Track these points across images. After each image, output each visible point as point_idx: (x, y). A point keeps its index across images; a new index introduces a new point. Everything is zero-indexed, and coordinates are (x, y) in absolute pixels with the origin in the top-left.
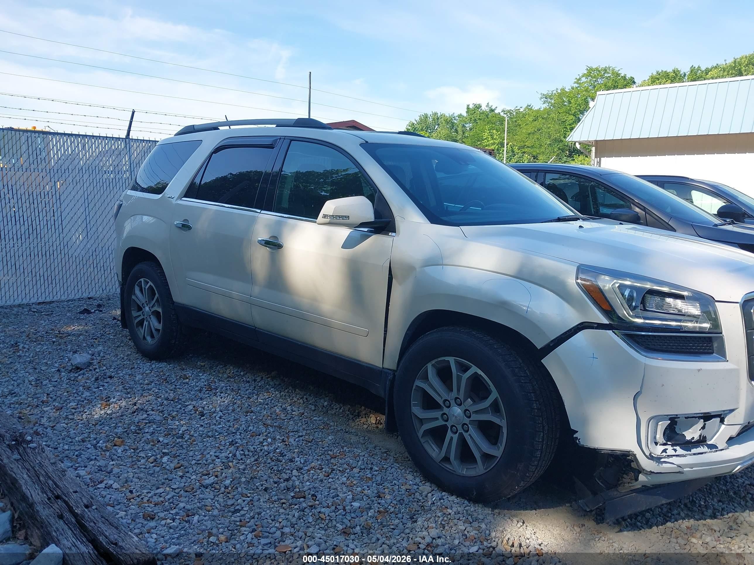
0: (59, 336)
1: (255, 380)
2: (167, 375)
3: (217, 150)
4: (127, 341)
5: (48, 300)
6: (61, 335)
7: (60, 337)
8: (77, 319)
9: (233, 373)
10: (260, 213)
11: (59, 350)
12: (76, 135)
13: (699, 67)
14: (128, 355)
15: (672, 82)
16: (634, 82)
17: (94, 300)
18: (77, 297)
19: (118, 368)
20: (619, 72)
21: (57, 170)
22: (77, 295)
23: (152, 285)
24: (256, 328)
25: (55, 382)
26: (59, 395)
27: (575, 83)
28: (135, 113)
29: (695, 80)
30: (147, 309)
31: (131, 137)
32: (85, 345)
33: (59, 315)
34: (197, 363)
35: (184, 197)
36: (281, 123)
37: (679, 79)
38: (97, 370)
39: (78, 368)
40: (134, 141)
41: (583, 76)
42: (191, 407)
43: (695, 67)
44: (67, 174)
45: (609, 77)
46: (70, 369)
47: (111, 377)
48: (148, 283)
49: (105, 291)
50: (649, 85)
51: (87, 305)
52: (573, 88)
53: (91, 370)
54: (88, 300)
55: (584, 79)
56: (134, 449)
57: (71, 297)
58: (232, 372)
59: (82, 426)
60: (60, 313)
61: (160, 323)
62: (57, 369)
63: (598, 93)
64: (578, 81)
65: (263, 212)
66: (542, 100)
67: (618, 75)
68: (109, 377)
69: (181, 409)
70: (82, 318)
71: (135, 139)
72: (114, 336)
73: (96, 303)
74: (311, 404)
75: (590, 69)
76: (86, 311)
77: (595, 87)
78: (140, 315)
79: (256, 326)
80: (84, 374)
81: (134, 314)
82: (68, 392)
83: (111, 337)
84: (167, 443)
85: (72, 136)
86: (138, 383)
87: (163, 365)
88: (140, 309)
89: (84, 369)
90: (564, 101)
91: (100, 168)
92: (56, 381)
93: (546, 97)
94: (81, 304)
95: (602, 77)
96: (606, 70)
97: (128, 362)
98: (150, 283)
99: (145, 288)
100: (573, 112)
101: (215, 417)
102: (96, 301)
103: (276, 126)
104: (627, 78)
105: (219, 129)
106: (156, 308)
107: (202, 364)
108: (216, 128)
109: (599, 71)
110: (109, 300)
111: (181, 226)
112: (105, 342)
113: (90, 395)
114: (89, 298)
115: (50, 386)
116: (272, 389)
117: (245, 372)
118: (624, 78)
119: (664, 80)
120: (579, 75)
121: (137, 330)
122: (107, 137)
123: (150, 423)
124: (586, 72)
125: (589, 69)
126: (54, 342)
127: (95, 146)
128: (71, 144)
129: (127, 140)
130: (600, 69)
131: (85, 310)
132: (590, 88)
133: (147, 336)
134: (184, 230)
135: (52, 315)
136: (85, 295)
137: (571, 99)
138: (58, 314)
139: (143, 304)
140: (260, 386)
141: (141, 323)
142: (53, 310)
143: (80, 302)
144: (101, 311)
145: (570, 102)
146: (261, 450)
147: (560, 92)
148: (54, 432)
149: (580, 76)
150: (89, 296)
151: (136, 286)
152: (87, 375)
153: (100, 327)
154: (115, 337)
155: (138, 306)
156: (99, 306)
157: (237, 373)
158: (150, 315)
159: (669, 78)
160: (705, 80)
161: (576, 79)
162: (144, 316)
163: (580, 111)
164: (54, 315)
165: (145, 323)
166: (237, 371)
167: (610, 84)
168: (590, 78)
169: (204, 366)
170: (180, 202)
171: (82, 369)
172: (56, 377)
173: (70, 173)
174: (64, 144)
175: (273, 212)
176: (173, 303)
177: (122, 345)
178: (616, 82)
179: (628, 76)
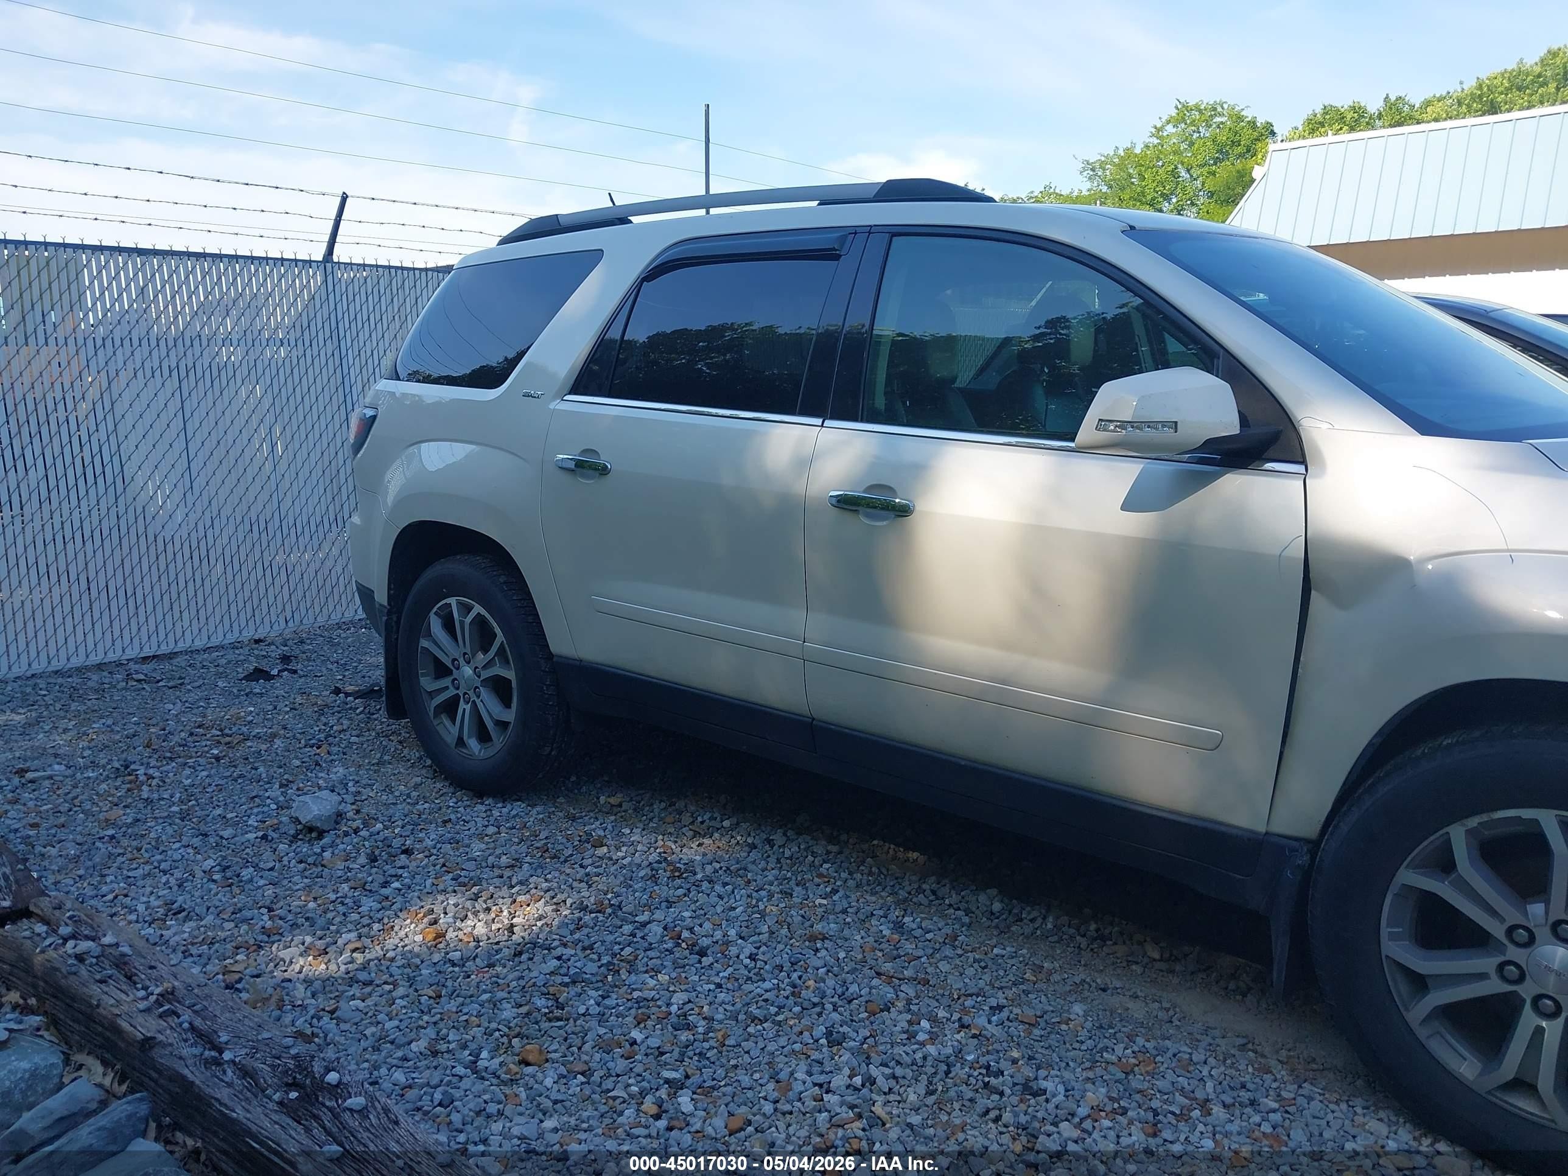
0: (223, 740)
1: (770, 842)
2: (542, 836)
3: (656, 272)
4: (396, 749)
5: (164, 649)
6: (228, 739)
7: (226, 744)
8: (247, 695)
9: (702, 823)
10: (822, 426)
11: (240, 781)
12: (213, 256)
13: (1404, 99)
14: (416, 786)
15: (1352, 129)
16: (1273, 133)
17: (269, 645)
18: (231, 638)
19: (415, 825)
20: (1242, 114)
21: (175, 341)
22: (228, 636)
23: (483, 612)
24: (814, 719)
25: (269, 870)
26: (299, 910)
27: (1153, 135)
28: (348, 201)
29: (1399, 124)
30: (468, 671)
31: (335, 259)
32: (297, 763)
33: (199, 687)
34: (598, 798)
35: (570, 393)
36: (831, 197)
37: (1368, 123)
38: (362, 833)
39: (313, 831)
40: (342, 266)
41: (1168, 122)
42: (656, 929)
43: (1393, 99)
44: (197, 349)
45: (1222, 123)
46: (292, 832)
47: (407, 852)
48: (469, 609)
49: (291, 624)
50: (1304, 138)
51: (257, 657)
52: (1147, 147)
53: (346, 834)
54: (254, 646)
55: (1170, 129)
56: (583, 1074)
57: (215, 641)
58: (700, 819)
59: (403, 1003)
60: (201, 682)
61: (508, 705)
62: (260, 834)
64: (1158, 131)
65: (828, 423)
66: (1085, 174)
67: (1240, 118)
68: (404, 852)
69: (633, 935)
70: (257, 691)
71: (345, 264)
72: (358, 736)
73: (275, 652)
74: (950, 905)
75: (1184, 106)
76: (260, 674)
77: (1192, 144)
78: (447, 688)
79: (815, 716)
80: (333, 845)
81: (427, 683)
82: (315, 899)
83: (353, 739)
84: (659, 1048)
85: (205, 257)
86: (484, 864)
87: (518, 807)
88: (442, 670)
89: (328, 832)
90: (1130, 176)
91: (256, 333)
92: (272, 869)
93: (1092, 169)
94: (242, 658)
95: (1208, 123)
96: (1215, 109)
97: (426, 805)
98: (478, 609)
99: (462, 623)
100: (1149, 197)
101: (738, 957)
102: (273, 647)
103: (819, 204)
104: (1259, 125)
105: (631, 222)
106: (498, 670)
107: (613, 800)
108: (624, 221)
109: (1200, 111)
110: (302, 642)
111: (572, 465)
112: (344, 754)
113: (379, 906)
114: (257, 641)
115: (262, 882)
116: (826, 866)
117: (735, 820)
118: (1253, 124)
119: (1336, 126)
120: (1160, 119)
121: (435, 723)
122: (282, 260)
123: (574, 982)
124: (1174, 112)
125: (1180, 107)
126: (218, 759)
127: (258, 280)
128: (204, 277)
129: (329, 265)
130: (1202, 107)
131: (256, 670)
132: (1183, 146)
133: (469, 737)
134: (583, 476)
135: (183, 687)
136: (248, 634)
137: (1145, 171)
138: (197, 684)
139: (454, 660)
140: (791, 858)
141: (450, 708)
142: (183, 676)
143: (237, 652)
144: (295, 672)
145: (1142, 178)
146: (925, 1058)
147: (1122, 154)
148: (343, 1026)
149: (1164, 120)
150: (256, 637)
151: (432, 615)
152: (341, 847)
153: (309, 712)
154: (361, 739)
155: (437, 662)
156: (285, 659)
157: (713, 823)
158: (477, 687)
159: (1345, 122)
160: (1418, 123)
161: (1155, 127)
162: (458, 689)
163: (1162, 195)
164: (189, 687)
165: (464, 707)
166: (712, 819)
167: (1225, 138)
168: (1183, 125)
169: (620, 805)
170: (563, 406)
171: (325, 832)
172: (268, 860)
173: (203, 347)
174: (187, 277)
175: (862, 421)
176: (550, 656)
177: (386, 758)
178: (1236, 133)
179: (1260, 121)
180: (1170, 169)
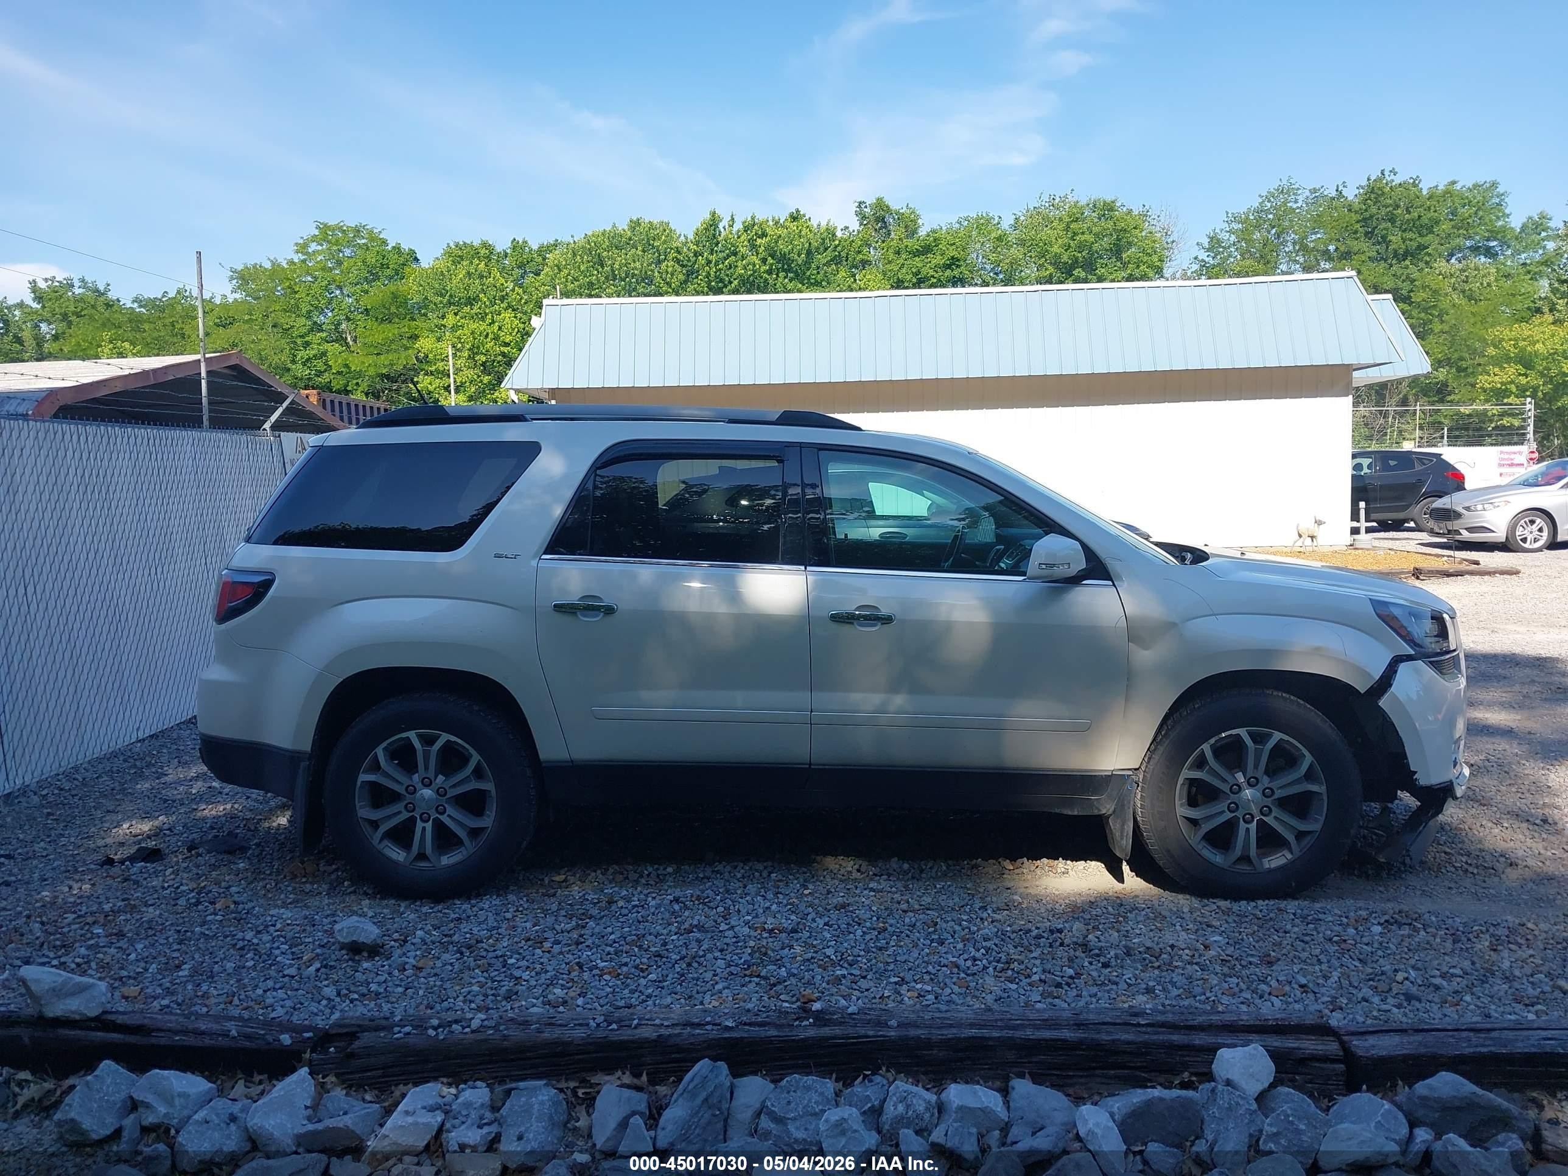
13: (525, 242)
16: (417, 260)
20: (385, 238)
27: (298, 251)
41: (312, 240)
43: (518, 242)
45: (366, 244)
52: (293, 262)
55: (313, 247)
63: (545, 302)
64: (302, 248)
66: (235, 282)
67: (385, 243)
75: (325, 226)
77: (339, 262)
93: (244, 278)
95: (350, 243)
96: (357, 231)
100: (307, 309)
104: (402, 251)
109: (343, 232)
118: (397, 249)
120: (302, 238)
124: (316, 232)
125: (321, 226)
130: (345, 228)
132: (331, 264)
137: (295, 285)
145: (293, 291)
147: (269, 267)
149: (306, 239)
161: (298, 244)
163: (318, 308)
167: (374, 260)
168: (327, 243)
178: (384, 257)
179: (405, 247)
180: (323, 284)
